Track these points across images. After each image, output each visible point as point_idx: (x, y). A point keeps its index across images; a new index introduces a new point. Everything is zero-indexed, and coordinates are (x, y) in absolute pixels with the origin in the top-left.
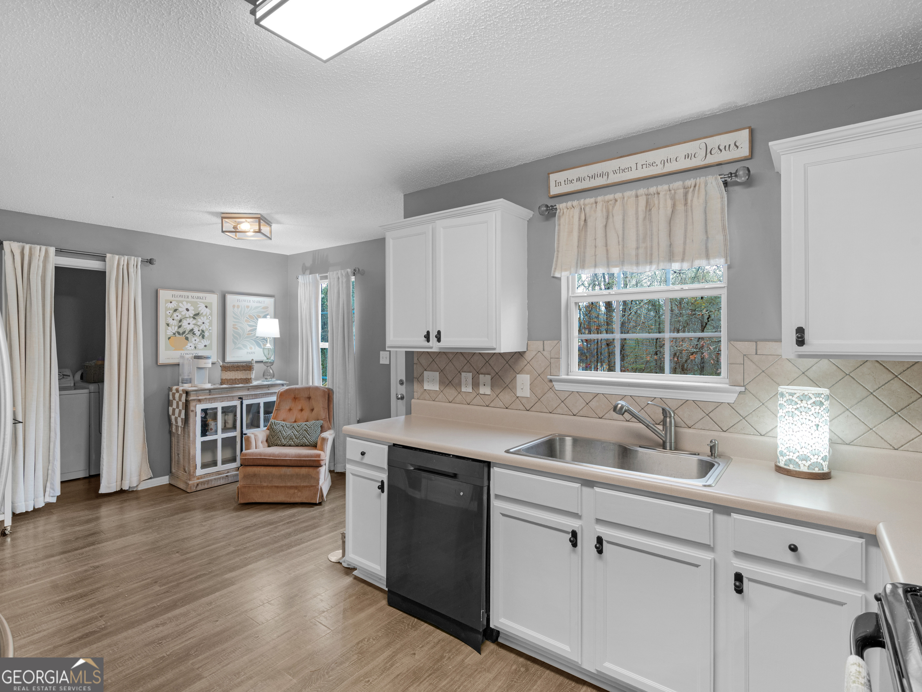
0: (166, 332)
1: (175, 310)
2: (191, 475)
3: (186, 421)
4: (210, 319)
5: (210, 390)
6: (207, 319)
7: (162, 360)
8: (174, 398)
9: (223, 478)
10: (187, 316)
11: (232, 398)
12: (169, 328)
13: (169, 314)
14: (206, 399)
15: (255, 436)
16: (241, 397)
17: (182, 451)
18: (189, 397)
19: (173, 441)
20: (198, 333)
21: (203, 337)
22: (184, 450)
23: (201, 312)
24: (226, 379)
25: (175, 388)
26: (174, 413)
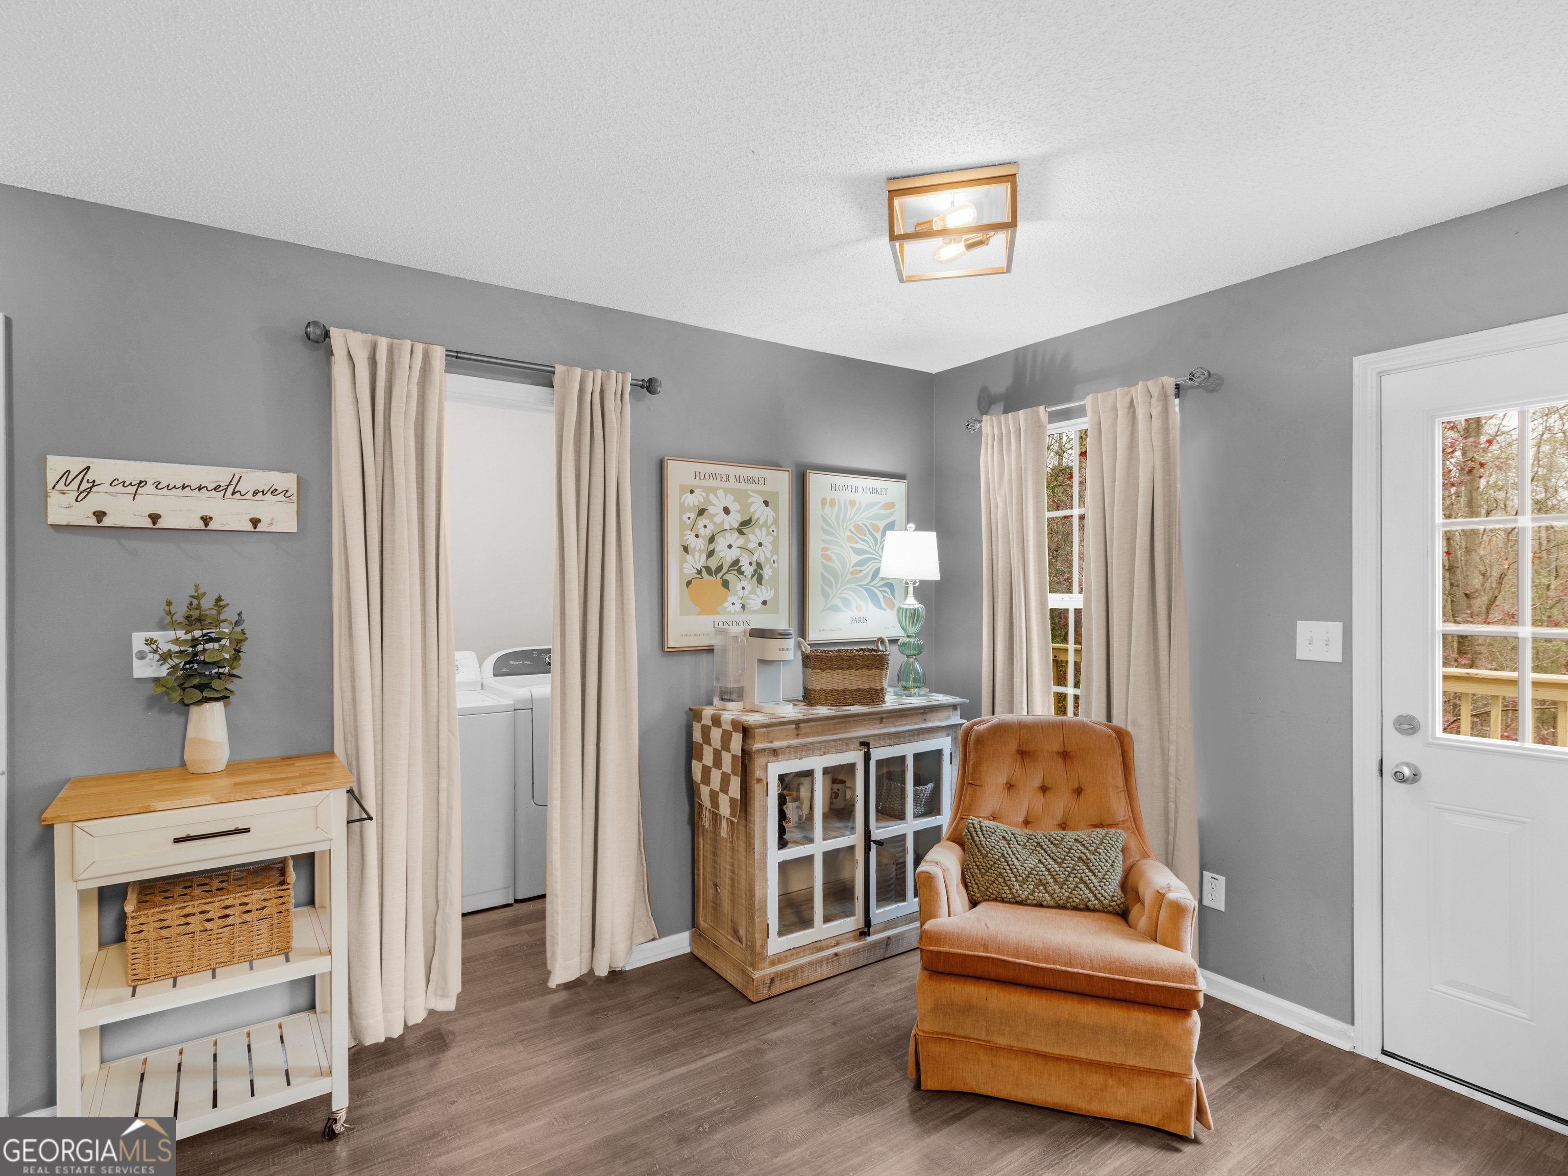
0: (682, 568)
1: (701, 512)
2: (755, 954)
3: (744, 805)
4: (775, 534)
5: (797, 723)
6: (768, 534)
7: (673, 641)
8: (707, 739)
9: (827, 960)
10: (727, 527)
11: (844, 745)
12: (689, 557)
13: (688, 522)
14: (789, 747)
15: (943, 870)
16: (866, 740)
17: (728, 881)
18: (750, 741)
19: (701, 847)
20: (748, 570)
21: (760, 580)
22: (732, 880)
23: (756, 517)
24: (821, 690)
25: (708, 712)
26: (706, 779)
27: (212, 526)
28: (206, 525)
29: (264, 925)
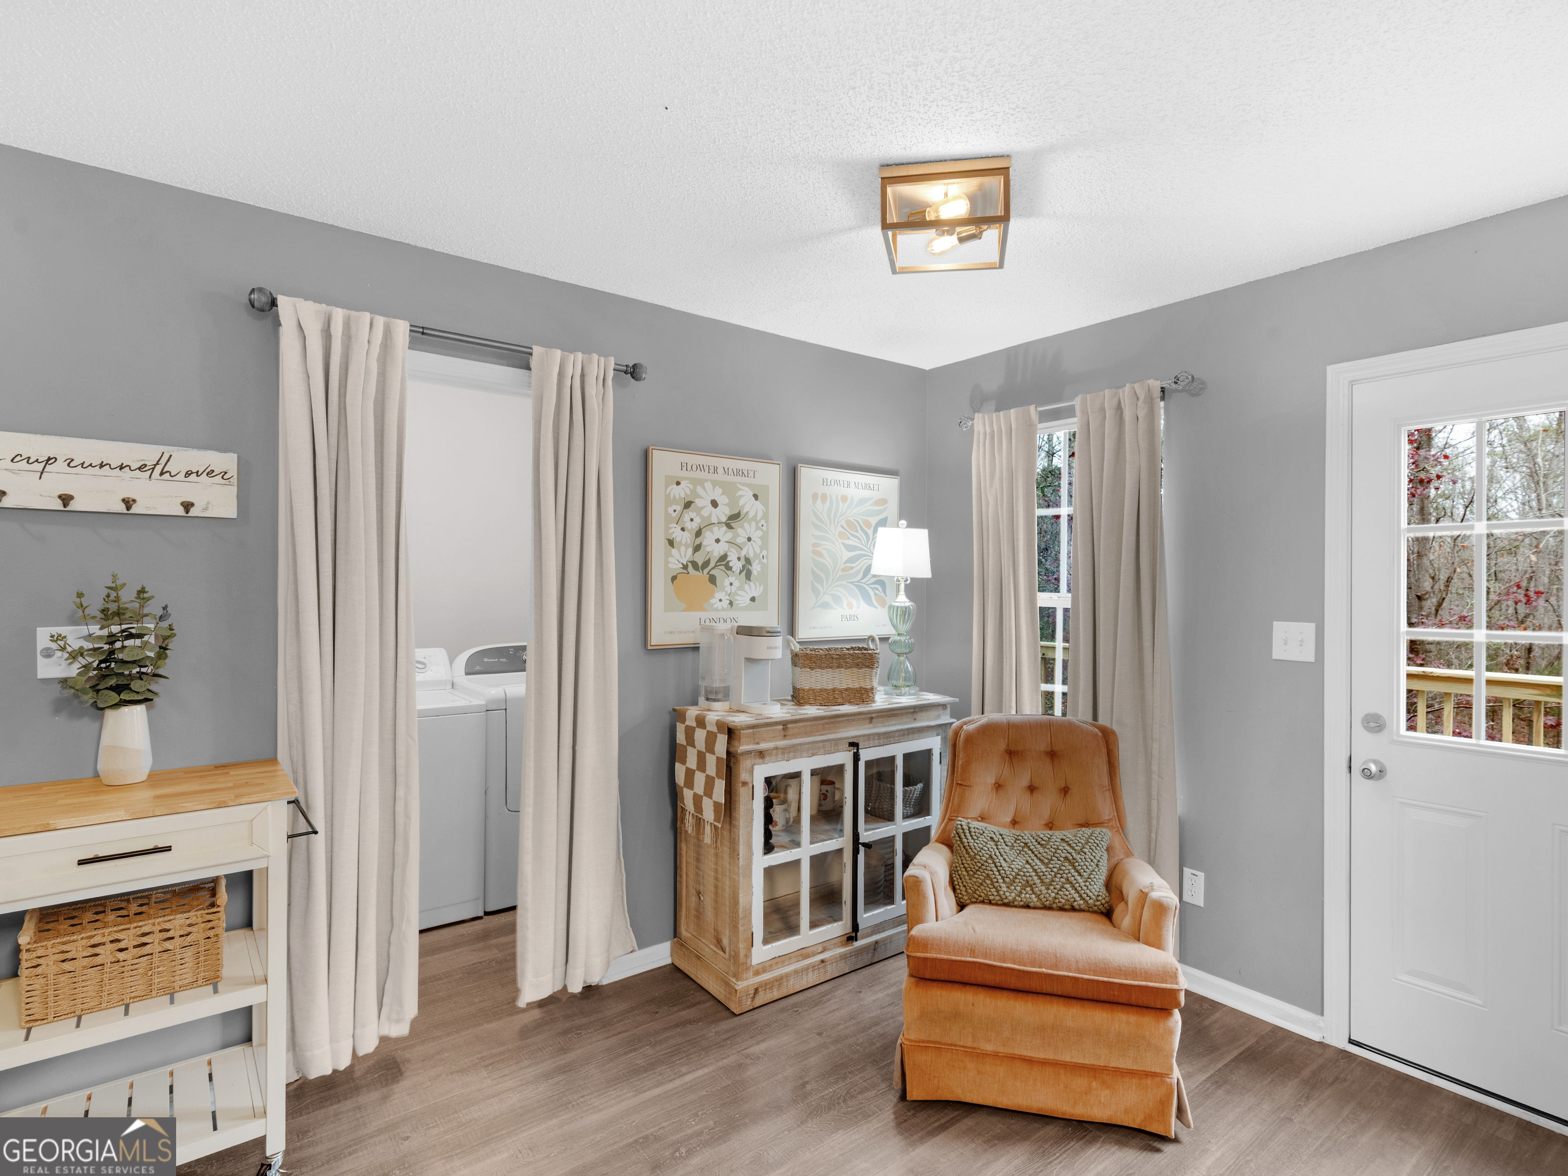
0: (667, 562)
1: (688, 505)
2: (739, 964)
3: (729, 808)
4: (764, 528)
5: (785, 724)
6: (757, 528)
7: (658, 637)
8: (691, 741)
9: (813, 967)
10: (714, 520)
11: (832, 746)
12: (674, 551)
13: (674, 514)
14: (776, 748)
15: (932, 874)
16: (855, 740)
17: (712, 888)
18: (736, 743)
19: (684, 853)
20: (737, 565)
21: (748, 576)
22: (716, 887)
23: (745, 511)
24: (810, 689)
25: (692, 713)
26: (690, 783)
27: (135, 509)
28: (128, 508)
29: (189, 953)
